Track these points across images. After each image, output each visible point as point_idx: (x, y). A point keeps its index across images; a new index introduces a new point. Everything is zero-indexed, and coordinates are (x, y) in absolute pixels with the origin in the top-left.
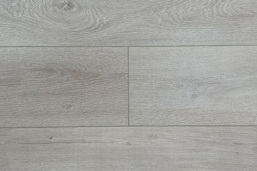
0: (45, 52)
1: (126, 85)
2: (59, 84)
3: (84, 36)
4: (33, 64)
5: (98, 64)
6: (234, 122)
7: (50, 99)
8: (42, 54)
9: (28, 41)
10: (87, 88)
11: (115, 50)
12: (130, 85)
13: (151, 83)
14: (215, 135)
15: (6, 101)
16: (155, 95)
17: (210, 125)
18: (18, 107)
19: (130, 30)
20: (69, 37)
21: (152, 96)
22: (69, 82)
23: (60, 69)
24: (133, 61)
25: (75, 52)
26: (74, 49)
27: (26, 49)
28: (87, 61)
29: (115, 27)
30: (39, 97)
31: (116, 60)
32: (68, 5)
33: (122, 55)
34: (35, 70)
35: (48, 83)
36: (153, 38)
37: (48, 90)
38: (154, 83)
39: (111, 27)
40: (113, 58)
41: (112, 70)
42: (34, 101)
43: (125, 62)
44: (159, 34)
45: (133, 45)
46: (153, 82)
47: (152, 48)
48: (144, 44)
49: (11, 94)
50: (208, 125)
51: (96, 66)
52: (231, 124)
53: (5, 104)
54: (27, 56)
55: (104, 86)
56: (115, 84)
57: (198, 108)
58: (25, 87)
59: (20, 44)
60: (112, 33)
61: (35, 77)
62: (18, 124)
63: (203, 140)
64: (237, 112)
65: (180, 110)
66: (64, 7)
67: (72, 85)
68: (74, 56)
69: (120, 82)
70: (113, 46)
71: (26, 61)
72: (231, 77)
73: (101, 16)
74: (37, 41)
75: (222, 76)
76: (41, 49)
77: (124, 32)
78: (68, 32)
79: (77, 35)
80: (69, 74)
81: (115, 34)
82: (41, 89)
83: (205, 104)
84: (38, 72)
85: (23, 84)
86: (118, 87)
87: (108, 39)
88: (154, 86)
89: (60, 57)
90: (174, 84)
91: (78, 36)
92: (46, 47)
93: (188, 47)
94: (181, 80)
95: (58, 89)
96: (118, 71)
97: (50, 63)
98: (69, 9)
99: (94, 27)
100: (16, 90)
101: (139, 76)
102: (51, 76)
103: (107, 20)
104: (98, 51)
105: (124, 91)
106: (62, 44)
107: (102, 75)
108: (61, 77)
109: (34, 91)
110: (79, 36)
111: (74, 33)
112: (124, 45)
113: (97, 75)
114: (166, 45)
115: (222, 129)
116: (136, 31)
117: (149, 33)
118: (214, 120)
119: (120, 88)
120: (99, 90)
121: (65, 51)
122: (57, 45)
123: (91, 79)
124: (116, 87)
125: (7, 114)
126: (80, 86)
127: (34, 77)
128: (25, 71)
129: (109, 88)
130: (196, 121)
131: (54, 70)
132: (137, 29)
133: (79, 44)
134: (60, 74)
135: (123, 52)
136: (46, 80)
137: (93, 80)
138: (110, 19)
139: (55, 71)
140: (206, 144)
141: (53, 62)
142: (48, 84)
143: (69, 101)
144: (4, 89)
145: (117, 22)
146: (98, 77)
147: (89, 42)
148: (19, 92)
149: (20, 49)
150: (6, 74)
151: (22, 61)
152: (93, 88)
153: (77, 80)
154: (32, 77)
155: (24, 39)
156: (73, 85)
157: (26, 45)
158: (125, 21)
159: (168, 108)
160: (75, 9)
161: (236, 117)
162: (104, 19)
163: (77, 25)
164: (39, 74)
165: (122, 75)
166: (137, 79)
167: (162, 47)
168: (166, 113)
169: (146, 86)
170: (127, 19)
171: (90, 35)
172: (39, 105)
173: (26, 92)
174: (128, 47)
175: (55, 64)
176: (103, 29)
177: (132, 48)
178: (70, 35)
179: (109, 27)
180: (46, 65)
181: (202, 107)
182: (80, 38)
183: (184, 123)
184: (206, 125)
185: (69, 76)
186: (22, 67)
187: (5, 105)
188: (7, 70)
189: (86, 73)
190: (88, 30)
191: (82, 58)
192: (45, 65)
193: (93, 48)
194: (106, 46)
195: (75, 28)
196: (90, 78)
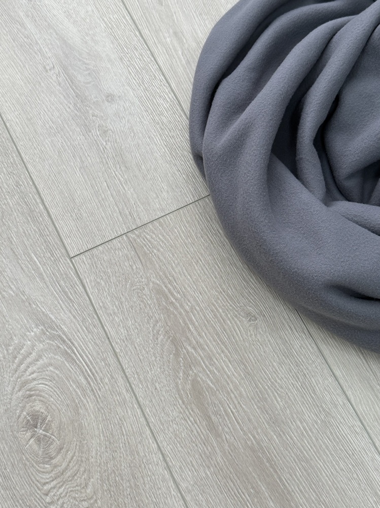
0: (163, 425)
1: (151, 227)
2: (216, 361)
3: (90, 357)
4: (201, 438)
5: (135, 300)
6: (124, 17)
7: (256, 363)
8: (170, 429)
9: (157, 477)
10: (195, 300)
11: (91, 281)
12: (146, 220)
13: (123, 183)
14: (162, 38)
15: (310, 457)
16: (143, 167)
17: (148, 52)
18: (307, 424)
19: (34, 270)
20: (107, 388)
21: (148, 171)
22: (201, 341)
23: (184, 373)
24: (95, 236)
25: (133, 360)
26: (127, 366)
27: (176, 471)
28: (140, 325)
29: (41, 302)
30: (265, 388)
31: (109, 270)
32: (36, 427)
33: (95, 263)
34: (212, 427)
35: (225, 383)
36: (29, 218)
37: (240, 375)
38: (121, 178)
39: (44, 310)
40: (109, 277)
41: (134, 267)
42: (277, 393)
43: (105, 251)
44: (17, 211)
45: (63, 251)
46: (119, 179)
47: (52, 211)
48: (50, 229)
49: (289, 452)
50: (151, 57)
51: (142, 304)
52: (130, 22)
53: (317, 454)
54: (191, 461)
55: (173, 269)
56: (158, 250)
57: (129, 85)
58: (259, 431)
59: (173, 492)
60: (56, 303)
61: (226, 418)
62: (342, 404)
63: (182, 53)
64: (103, 20)
65: (149, 112)
66: (44, 433)
67: (203, 334)
68: (141, 358)
69: (149, 241)
70: (83, 290)
71: (203, 456)
72: (44, 53)
73: (29, 342)
74: (147, 455)
75: (48, 68)
76: (160, 438)
77: (44, 279)
78: (95, 396)
79: (93, 374)
80: (184, 350)
81: (55, 296)
82: (244, 393)
83: (115, 75)
84: (213, 417)
85: (254, 437)
86: (163, 242)
87: (73, 305)
88: (126, 177)
89: (158, 387)
90: (105, 143)
91: (96, 372)
92: (152, 428)
93: (19, 148)
94: (90, 134)
95: (226, 356)
96: (129, 256)
97: (180, 401)
98: (44, 419)
99: (59, 347)
100: (275, 445)
101: (121, 211)
102: (209, 385)
103: (33, 326)
104: (109, 315)
105: (165, 226)
106: (127, 396)
107: (153, 282)
108: (200, 362)
109: (256, 404)
110: (94, 368)
111: (92, 384)
112: (71, 268)
113: (159, 292)
114: (34, 190)
115: (146, 32)
116: (31, 259)
117: (22, 231)
118: (137, 50)
119: (163, 236)
120: (186, 274)
121: (141, 381)
122: (135, 406)
123: (174, 301)
124: (165, 244)
125: (334, 439)
126: (198, 314)
127: (228, 422)
128: (227, 447)
129: (173, 255)
130: (155, 76)
131: (193, 385)
132: (24, 258)
133: (112, 360)
134: (193, 368)
135: (86, 263)
136: (222, 392)
137: (172, 295)
138: (27, 321)
139: (195, 383)
140: (186, 46)
141: (177, 396)
142: (228, 384)
143: (238, 322)
144: (288, 475)
145: (27, 304)
146: (162, 288)
147: (98, 342)
148: (275, 437)
149: (183, 485)
150: (253, 488)
151: (209, 467)
152: (189, 289)
153: (189, 328)
154: (230, 425)
155: (156, 487)
156: (203, 331)
157: (167, 476)
158: (18, 288)
159: (155, 134)
160: (38, 407)
161: (112, 17)
162: (33, 334)
163: (71, 386)
164: (216, 414)
165: (135, 245)
166: (128, 213)
167: (42, 195)
168: (167, 133)
169: (134, 190)
170: (13, 287)
171: (81, 347)
172: (281, 380)
173: (268, 423)
174: (71, 258)
175: (178, 390)
176: (57, 327)
177: (69, 249)
178: (100, 390)
179: (46, 316)
180: (189, 407)
181: (124, 77)
182: (97, 363)
183: (170, 95)
184: (153, 59)
185: (189, 348)
186: (219, 459)
187: (319, 453)
188: (244, 491)
189: (165, 316)
190: (73, 355)
191: (138, 340)
192: (192, 411)
193: (105, 328)
194: (88, 302)
195: (79, 386)
196: (172, 303)
